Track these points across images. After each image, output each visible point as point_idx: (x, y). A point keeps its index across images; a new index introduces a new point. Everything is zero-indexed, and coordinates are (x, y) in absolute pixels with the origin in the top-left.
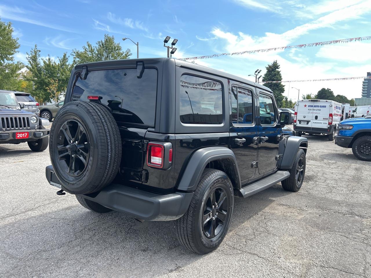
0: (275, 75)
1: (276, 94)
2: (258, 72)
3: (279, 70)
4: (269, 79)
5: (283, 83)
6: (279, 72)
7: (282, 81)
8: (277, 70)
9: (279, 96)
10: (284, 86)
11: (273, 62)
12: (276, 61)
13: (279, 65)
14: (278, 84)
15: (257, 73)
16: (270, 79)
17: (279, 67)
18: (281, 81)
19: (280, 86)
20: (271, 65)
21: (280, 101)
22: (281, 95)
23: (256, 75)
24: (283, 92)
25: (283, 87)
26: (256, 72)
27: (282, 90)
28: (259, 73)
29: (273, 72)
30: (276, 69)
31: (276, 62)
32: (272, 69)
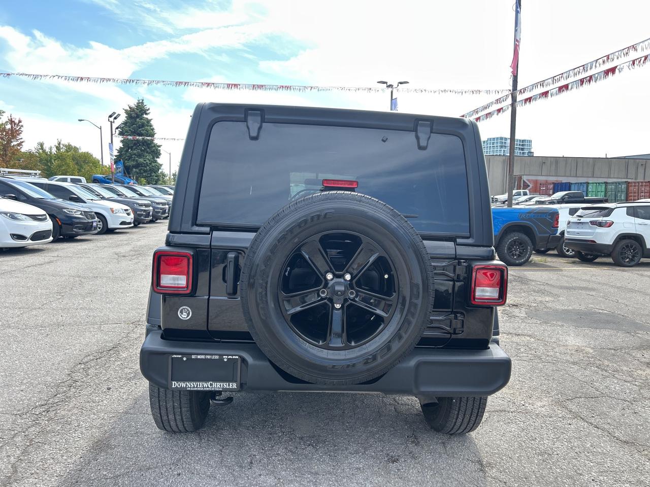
0: (143, 125)
1: (148, 159)
2: (113, 116)
3: (149, 117)
4: (132, 132)
5: (157, 141)
6: (149, 121)
7: (155, 136)
8: (145, 116)
9: (153, 164)
10: (159, 146)
11: (137, 102)
12: (143, 100)
13: (149, 109)
14: (149, 142)
15: (111, 119)
16: (134, 132)
17: (148, 112)
18: (153, 137)
19: (153, 145)
20: (134, 106)
21: (155, 173)
22: (156, 162)
23: (111, 122)
24: (158, 157)
25: (159, 148)
26: (110, 116)
27: (156, 154)
28: (115, 118)
29: (138, 120)
30: (142, 114)
31: (142, 103)
32: (137, 114)
